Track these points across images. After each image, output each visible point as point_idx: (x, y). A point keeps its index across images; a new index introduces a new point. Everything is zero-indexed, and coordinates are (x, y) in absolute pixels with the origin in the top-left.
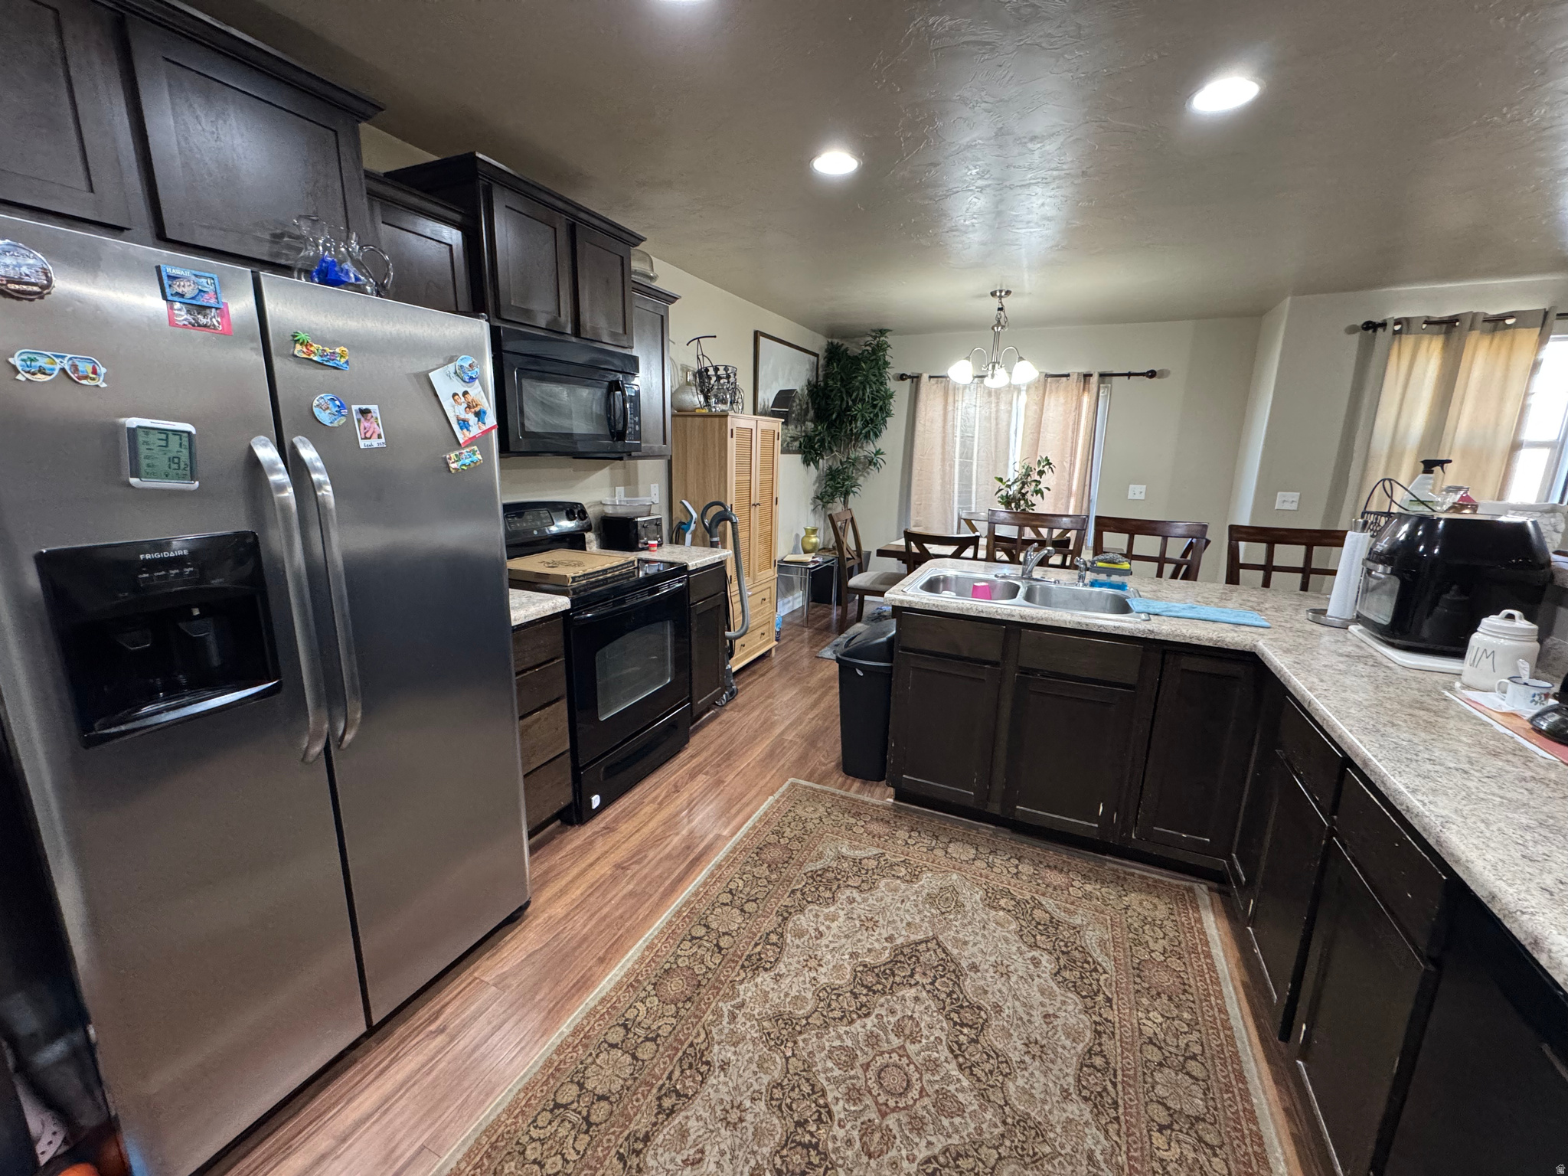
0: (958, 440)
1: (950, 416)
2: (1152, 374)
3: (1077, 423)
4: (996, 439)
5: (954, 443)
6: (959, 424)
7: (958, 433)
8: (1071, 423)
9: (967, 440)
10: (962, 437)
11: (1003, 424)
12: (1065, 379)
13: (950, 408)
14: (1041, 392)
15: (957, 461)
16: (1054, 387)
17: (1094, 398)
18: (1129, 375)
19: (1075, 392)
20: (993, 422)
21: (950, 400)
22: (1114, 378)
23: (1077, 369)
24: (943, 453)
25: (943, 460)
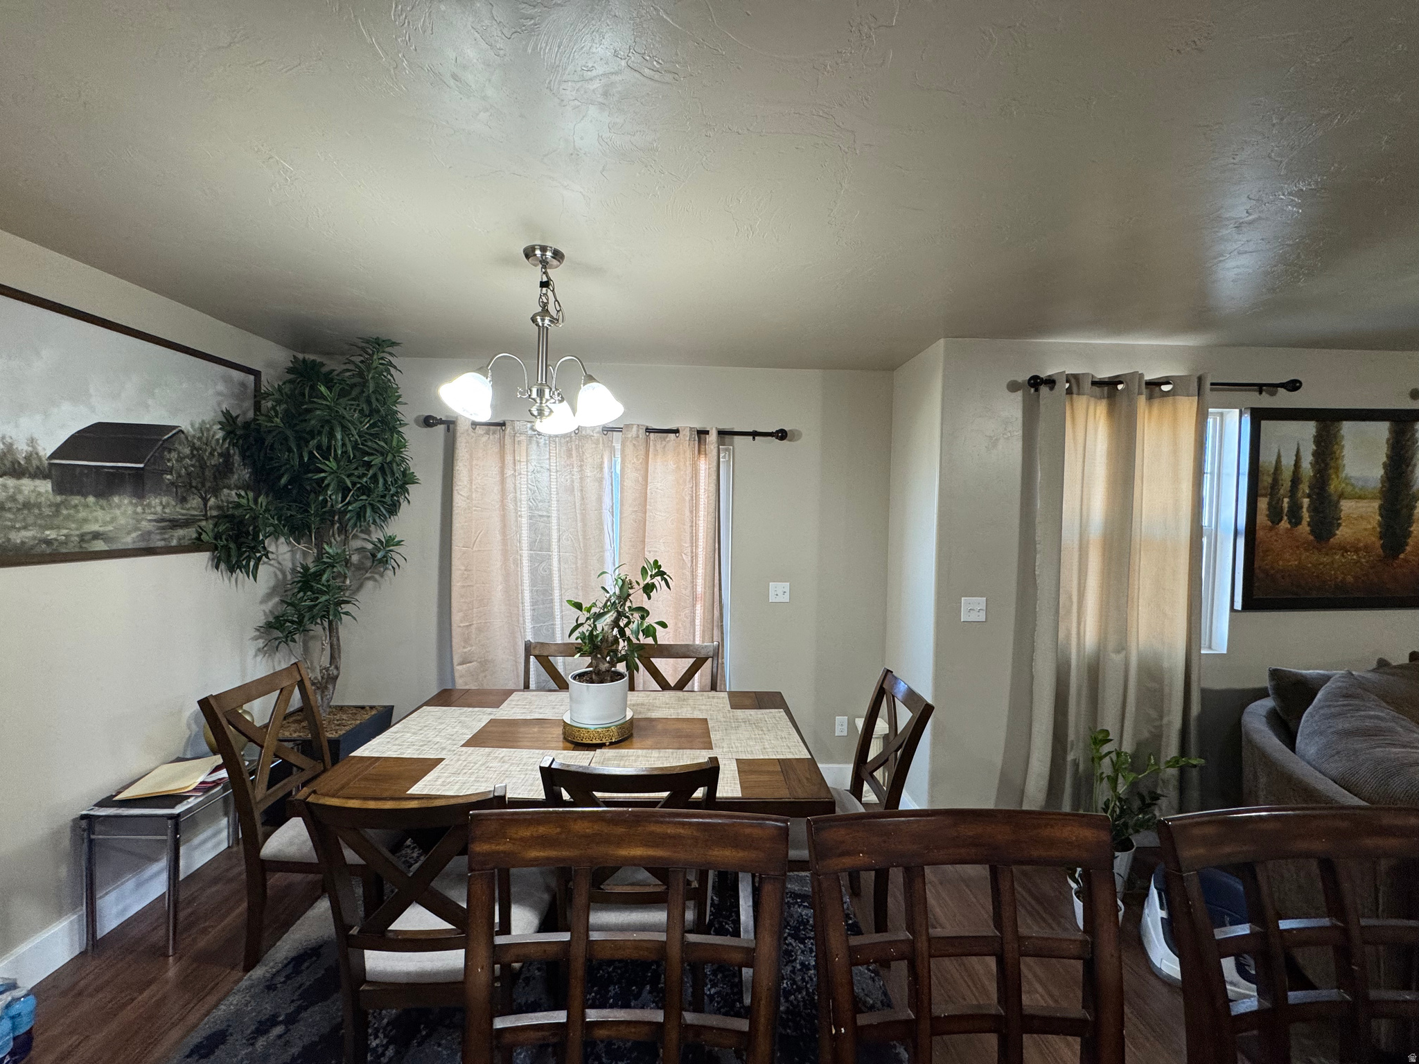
0: (524, 521)
1: (509, 485)
2: (782, 435)
3: (695, 498)
4: (583, 520)
5: (519, 527)
6: (524, 497)
7: (524, 511)
8: (688, 498)
9: (539, 523)
10: (531, 518)
11: (592, 497)
12: (672, 436)
13: (509, 472)
14: (642, 452)
15: (525, 553)
16: (659, 446)
17: (715, 464)
18: (754, 434)
19: (688, 454)
20: (577, 494)
21: (509, 458)
22: (737, 438)
23: (688, 423)
24: (504, 542)
25: (505, 552)
